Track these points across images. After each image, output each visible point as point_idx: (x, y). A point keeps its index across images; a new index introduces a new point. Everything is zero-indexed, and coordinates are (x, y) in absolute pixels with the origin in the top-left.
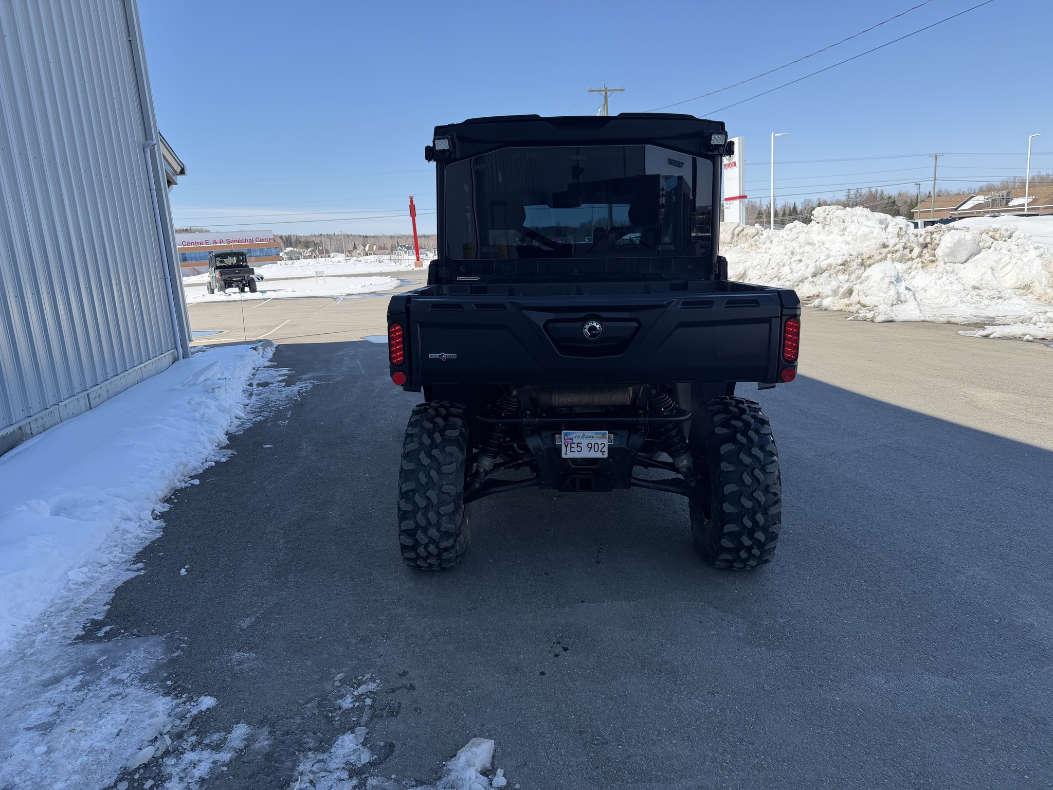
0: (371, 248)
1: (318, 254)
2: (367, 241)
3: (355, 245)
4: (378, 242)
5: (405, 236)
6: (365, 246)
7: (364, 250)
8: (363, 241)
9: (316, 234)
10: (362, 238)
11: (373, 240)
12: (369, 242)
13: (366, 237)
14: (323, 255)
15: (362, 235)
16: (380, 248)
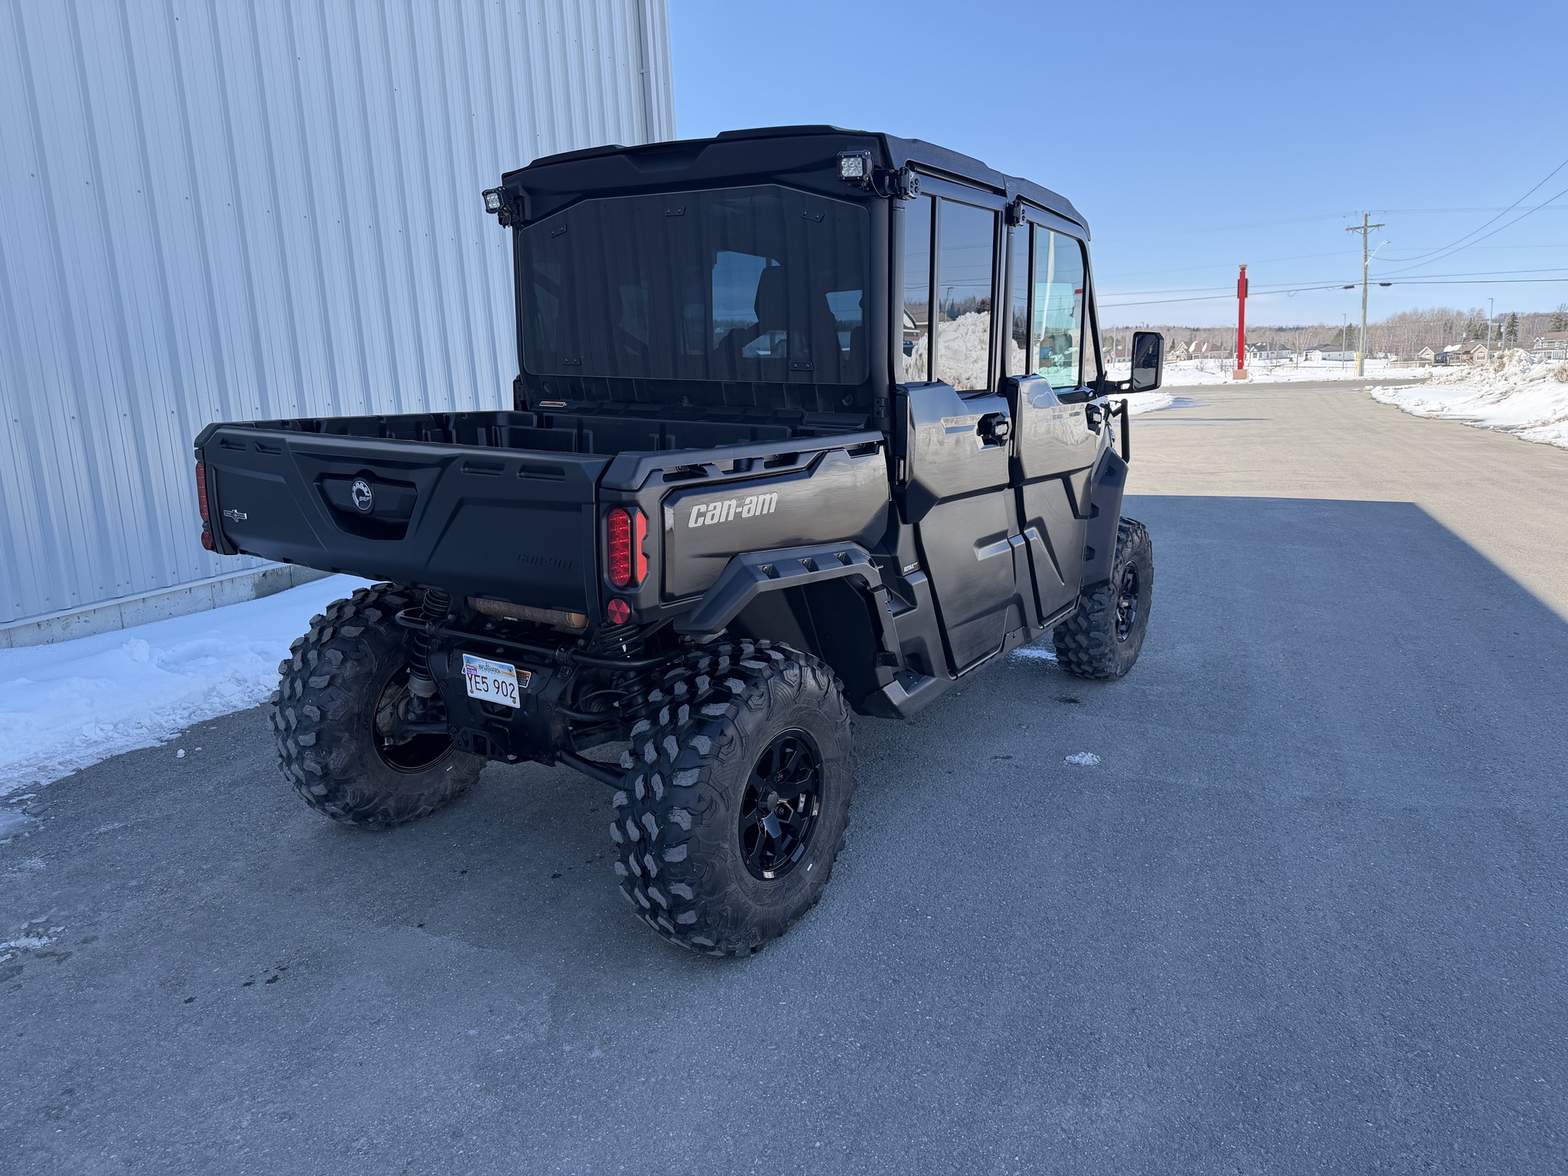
0: (1198, 348)
1: (1114, 356)
2: (1195, 336)
3: (1173, 343)
4: (1214, 338)
5: (1261, 328)
6: (1189, 344)
7: (1187, 350)
8: (1189, 337)
9: (1120, 326)
10: (1189, 332)
11: (1204, 335)
12: (1198, 338)
13: (1198, 330)
14: (1121, 359)
15: (1192, 327)
16: (1214, 348)
